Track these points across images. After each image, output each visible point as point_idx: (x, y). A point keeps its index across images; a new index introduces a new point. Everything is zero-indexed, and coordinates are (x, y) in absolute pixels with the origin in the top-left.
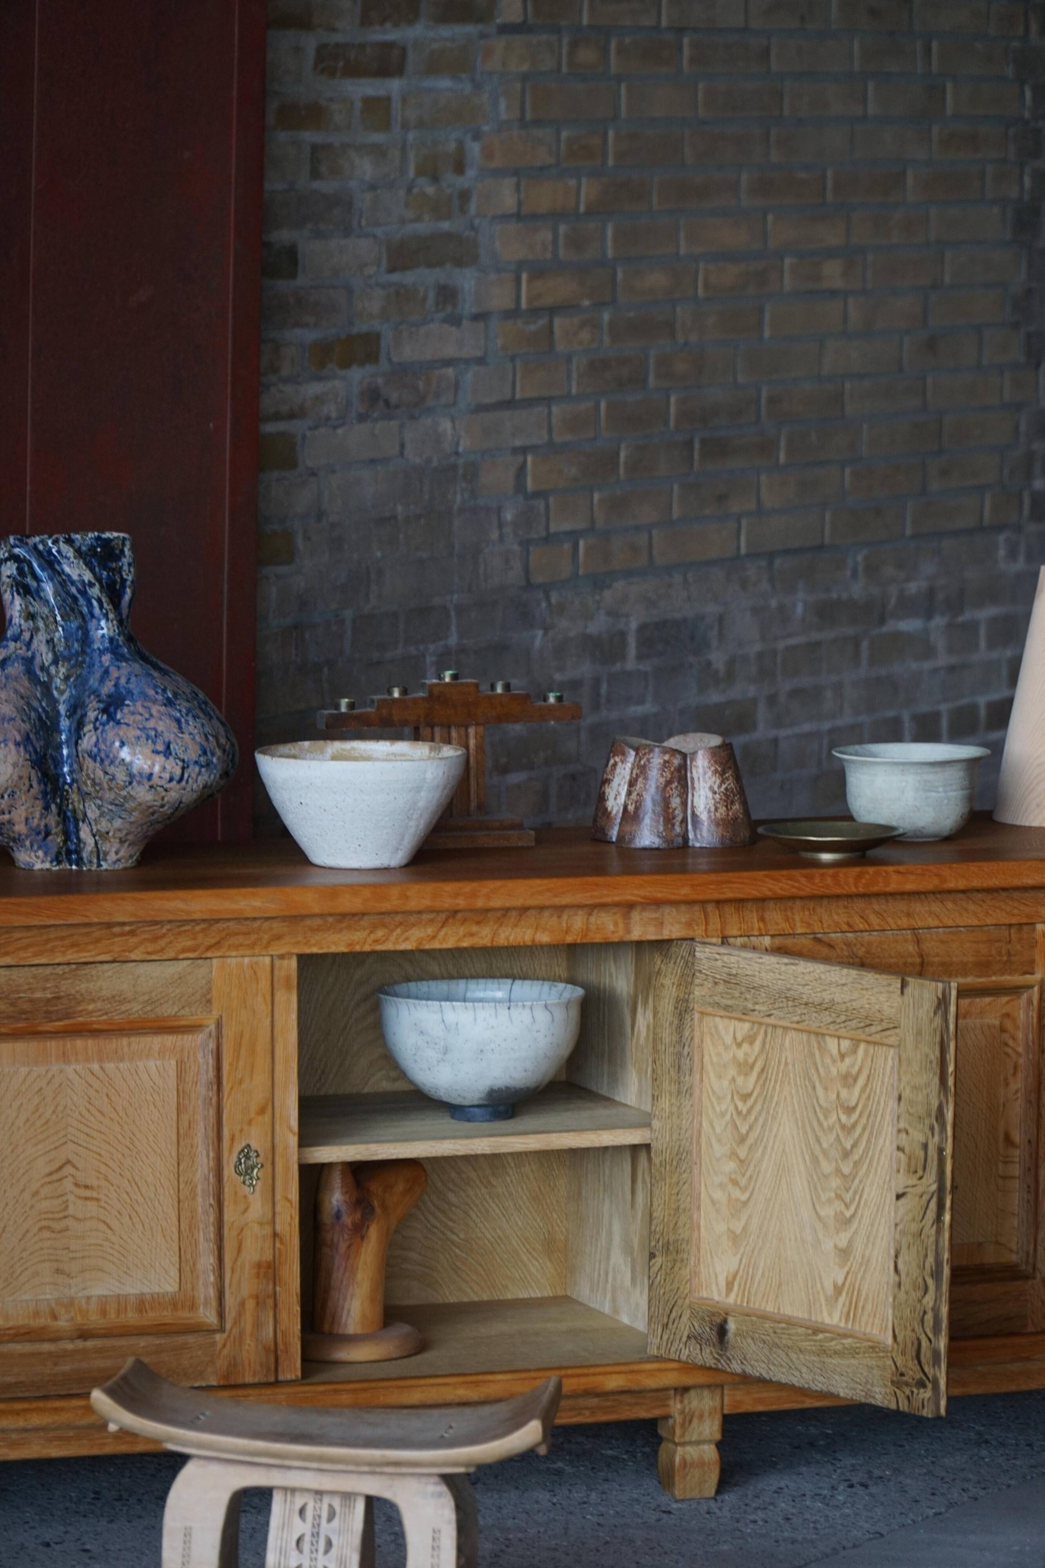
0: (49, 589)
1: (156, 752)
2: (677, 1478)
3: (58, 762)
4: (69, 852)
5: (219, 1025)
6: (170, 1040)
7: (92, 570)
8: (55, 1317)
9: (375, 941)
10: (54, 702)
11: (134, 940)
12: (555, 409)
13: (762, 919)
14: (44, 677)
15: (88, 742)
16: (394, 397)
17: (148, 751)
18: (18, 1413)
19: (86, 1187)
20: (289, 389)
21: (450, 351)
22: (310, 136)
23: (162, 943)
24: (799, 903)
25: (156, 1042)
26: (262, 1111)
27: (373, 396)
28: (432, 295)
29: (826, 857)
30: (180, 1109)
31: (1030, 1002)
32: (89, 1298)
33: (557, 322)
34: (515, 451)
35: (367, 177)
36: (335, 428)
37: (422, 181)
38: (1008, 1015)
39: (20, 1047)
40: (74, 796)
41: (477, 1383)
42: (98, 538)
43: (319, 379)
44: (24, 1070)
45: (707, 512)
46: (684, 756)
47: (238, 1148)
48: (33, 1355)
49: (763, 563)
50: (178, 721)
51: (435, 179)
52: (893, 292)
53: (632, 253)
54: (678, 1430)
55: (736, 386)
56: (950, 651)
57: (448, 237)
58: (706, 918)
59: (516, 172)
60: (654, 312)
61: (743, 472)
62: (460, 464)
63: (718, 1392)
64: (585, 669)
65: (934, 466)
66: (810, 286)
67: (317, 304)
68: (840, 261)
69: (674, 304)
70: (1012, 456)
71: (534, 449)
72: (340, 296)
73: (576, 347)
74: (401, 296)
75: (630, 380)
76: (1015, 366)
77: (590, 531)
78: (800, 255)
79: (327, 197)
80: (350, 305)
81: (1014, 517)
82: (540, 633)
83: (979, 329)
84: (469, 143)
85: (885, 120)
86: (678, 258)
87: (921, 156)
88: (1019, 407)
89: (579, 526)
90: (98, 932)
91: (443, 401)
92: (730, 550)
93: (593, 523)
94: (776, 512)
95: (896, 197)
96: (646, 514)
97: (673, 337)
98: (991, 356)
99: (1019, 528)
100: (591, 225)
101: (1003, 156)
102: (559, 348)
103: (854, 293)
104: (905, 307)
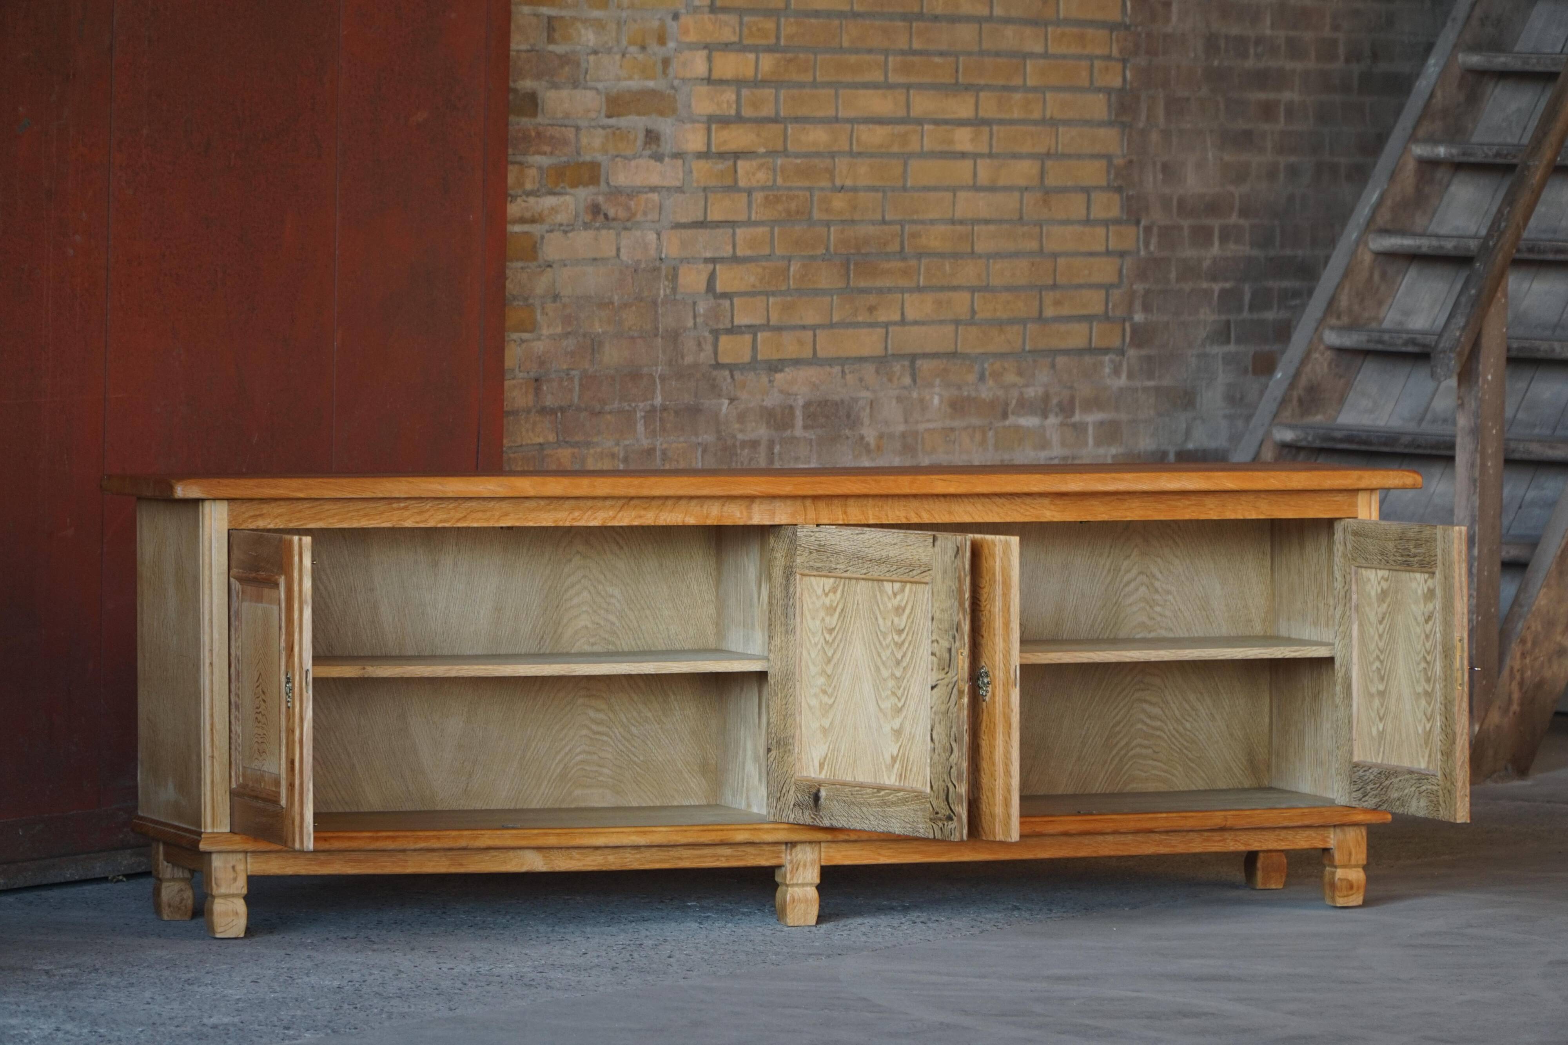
2: (788, 911)
9: (575, 519)
11: (407, 513)
12: (737, 230)
16: (611, 213)
20: (532, 200)
21: (655, 180)
22: (546, 10)
23: (427, 515)
27: (595, 210)
28: (640, 138)
33: (740, 163)
34: (706, 260)
35: (591, 44)
36: (565, 232)
37: (633, 49)
43: (554, 194)
45: (860, 319)
49: (907, 363)
51: (643, 48)
52: (1015, 156)
53: (799, 114)
54: (788, 876)
55: (884, 222)
56: (1063, 444)
57: (653, 93)
58: (805, 509)
59: (706, 47)
60: (817, 161)
61: (890, 290)
62: (663, 267)
63: (817, 848)
64: (762, 432)
65: (1049, 297)
66: (945, 148)
67: (552, 137)
68: (969, 129)
69: (833, 155)
70: (1116, 294)
71: (722, 260)
72: (570, 133)
73: (754, 184)
74: (618, 134)
75: (798, 212)
76: (1117, 222)
77: (767, 326)
78: (936, 122)
79: (560, 57)
80: (578, 140)
81: (1117, 343)
82: (726, 402)
83: (1087, 191)
84: (669, 21)
85: (1007, 21)
86: (836, 120)
87: (1039, 49)
88: (1122, 254)
89: (757, 321)
90: (381, 506)
91: (649, 217)
92: (879, 351)
93: (768, 320)
94: (916, 323)
95: (1017, 81)
96: (811, 317)
97: (832, 179)
98: (1098, 212)
99: (1122, 352)
100: (767, 91)
101: (1107, 53)
102: (741, 184)
103: (981, 156)
104: (1023, 171)
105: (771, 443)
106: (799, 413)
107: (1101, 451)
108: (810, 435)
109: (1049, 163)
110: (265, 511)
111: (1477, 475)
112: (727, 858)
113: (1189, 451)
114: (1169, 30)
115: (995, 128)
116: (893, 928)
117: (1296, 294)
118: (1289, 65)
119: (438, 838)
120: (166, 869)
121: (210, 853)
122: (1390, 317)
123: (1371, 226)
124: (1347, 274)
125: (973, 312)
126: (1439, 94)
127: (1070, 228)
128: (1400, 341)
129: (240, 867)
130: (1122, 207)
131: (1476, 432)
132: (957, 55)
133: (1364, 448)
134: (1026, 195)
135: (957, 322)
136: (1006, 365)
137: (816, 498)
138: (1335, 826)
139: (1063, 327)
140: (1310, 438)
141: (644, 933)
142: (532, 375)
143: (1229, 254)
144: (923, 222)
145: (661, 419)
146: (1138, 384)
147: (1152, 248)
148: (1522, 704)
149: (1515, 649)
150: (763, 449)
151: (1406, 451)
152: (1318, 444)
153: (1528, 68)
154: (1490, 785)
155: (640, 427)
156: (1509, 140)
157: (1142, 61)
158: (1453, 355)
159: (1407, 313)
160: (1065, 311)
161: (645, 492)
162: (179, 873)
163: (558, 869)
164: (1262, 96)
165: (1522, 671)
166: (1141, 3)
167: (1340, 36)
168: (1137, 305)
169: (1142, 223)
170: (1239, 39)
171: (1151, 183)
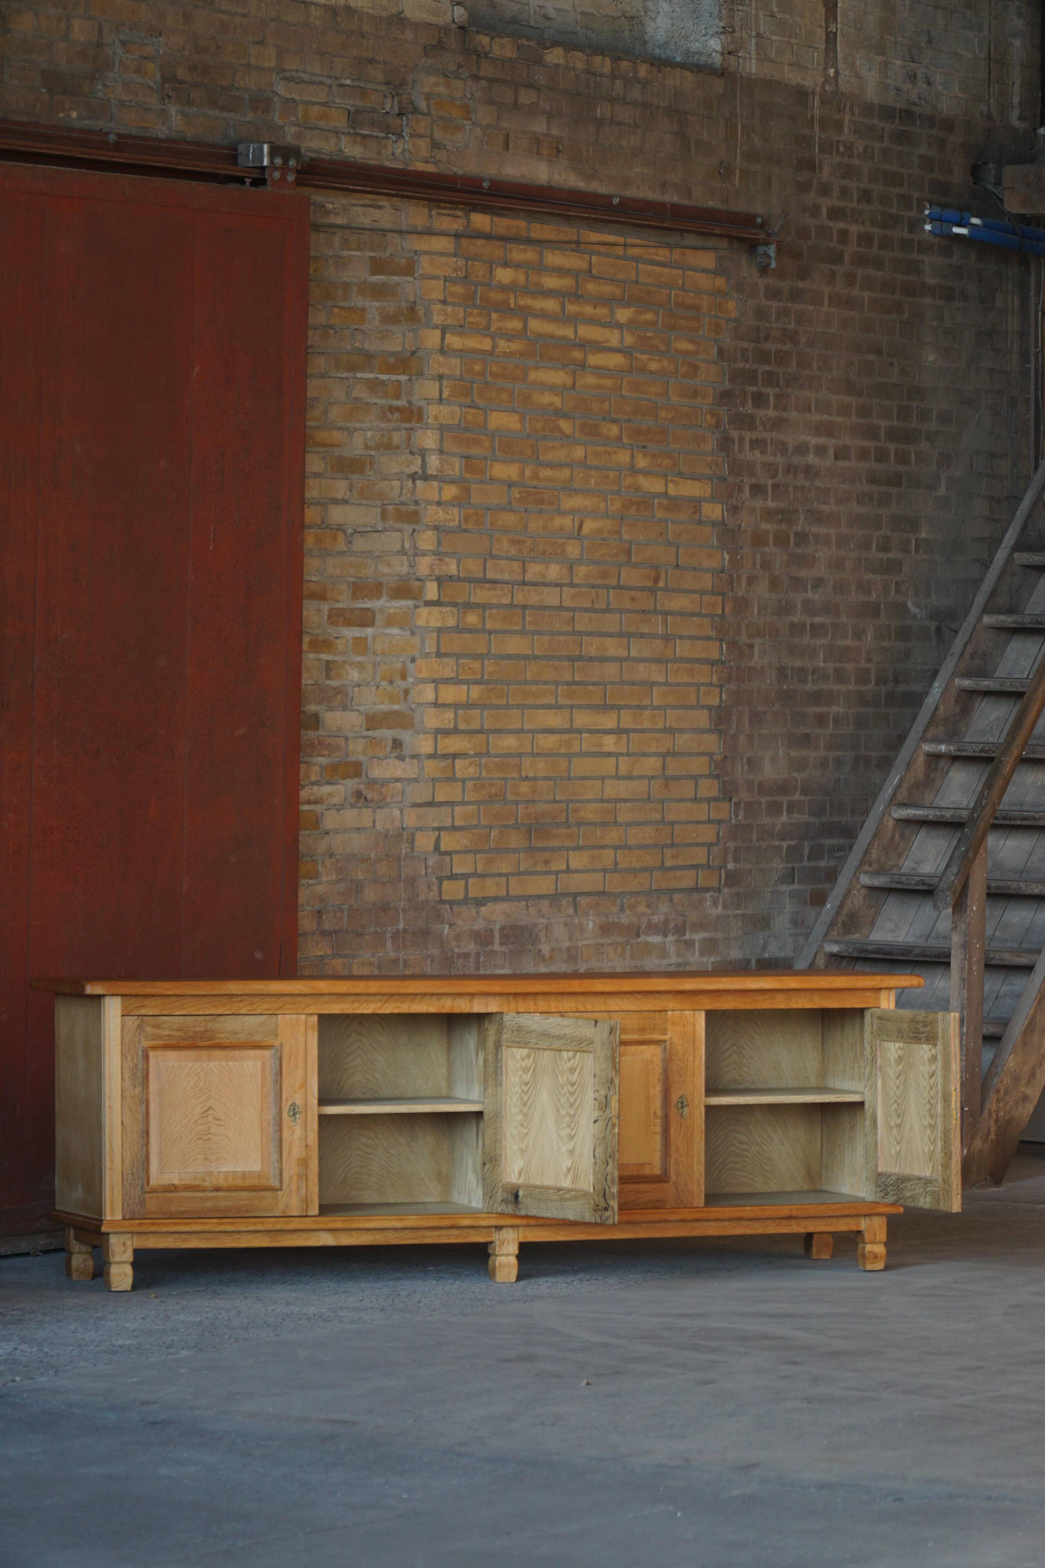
2: (497, 1272)
5: (281, 1045)
6: (258, 1052)
8: (204, 1181)
9: (354, 1009)
11: (242, 1005)
12: (455, 808)
13: (535, 1004)
16: (369, 797)
18: (186, 1224)
19: (219, 1120)
20: (315, 788)
21: (399, 774)
22: (325, 657)
23: (255, 1006)
24: (553, 997)
25: (252, 1053)
26: (301, 1087)
27: (359, 795)
28: (389, 745)
30: (263, 1086)
31: (665, 1048)
32: (219, 1172)
33: (457, 761)
34: (434, 829)
35: (355, 680)
36: (338, 810)
37: (384, 683)
39: (189, 1053)
41: (401, 1220)
43: (331, 784)
44: (190, 1064)
45: (539, 869)
47: (290, 1103)
48: (193, 1198)
49: (570, 899)
51: (391, 682)
52: (644, 755)
53: (497, 727)
54: (497, 1249)
55: (555, 801)
56: (678, 955)
57: (397, 713)
58: (509, 1003)
59: (434, 681)
60: (509, 759)
61: (559, 849)
62: (405, 834)
63: (516, 1230)
64: (471, 947)
65: (668, 853)
66: (597, 749)
67: (329, 744)
68: (613, 736)
69: (520, 755)
70: (715, 850)
71: (445, 829)
72: (341, 741)
73: (467, 776)
74: (374, 742)
75: (496, 795)
76: (716, 799)
77: (475, 874)
78: (591, 732)
79: (334, 689)
80: (347, 746)
81: (716, 884)
82: (448, 926)
83: (695, 778)
84: (409, 664)
85: (640, 660)
86: (522, 731)
87: (662, 679)
88: (719, 822)
89: (469, 871)
90: (226, 1000)
91: (395, 800)
92: (551, 891)
93: (476, 870)
94: (577, 871)
95: (646, 702)
96: (505, 868)
97: (520, 772)
98: (703, 793)
99: (719, 891)
100: (475, 711)
101: (709, 681)
102: (457, 776)
103: (621, 754)
104: (650, 765)
105: (478, 955)
106: (497, 934)
107: (704, 959)
108: (504, 949)
109: (668, 759)
110: (146, 1003)
111: (966, 976)
112: (456, 1237)
113: (766, 959)
114: (753, 665)
115: (631, 735)
116: (568, 1284)
117: (841, 848)
118: (835, 688)
119: (262, 1223)
120: (75, 1246)
121: (108, 1234)
122: (907, 865)
123: (894, 802)
124: (876, 835)
125: (616, 864)
126: (942, 708)
127: (683, 804)
128: (913, 882)
129: (129, 1243)
130: (719, 789)
131: (965, 946)
132: (605, 684)
133: (888, 957)
134: (652, 781)
135: (605, 871)
136: (639, 900)
137: (516, 995)
138: (865, 1216)
139: (679, 874)
140: (850, 950)
141: (400, 1287)
142: (316, 908)
143: (794, 821)
144: (581, 801)
145: (403, 938)
146: (730, 912)
147: (740, 818)
148: (997, 1135)
149: (993, 1097)
150: (472, 959)
151: (917, 959)
152: (856, 954)
153: (1003, 689)
154: (975, 1191)
155: (389, 944)
156: (991, 739)
157: (733, 686)
158: (948, 893)
159: (918, 862)
160: (680, 862)
161: (402, 991)
162: (84, 1248)
163: (342, 1244)
164: (817, 710)
165: (997, 1112)
166: (733, 644)
167: (872, 666)
168: (730, 858)
169: (733, 800)
170: (802, 671)
171: (740, 771)
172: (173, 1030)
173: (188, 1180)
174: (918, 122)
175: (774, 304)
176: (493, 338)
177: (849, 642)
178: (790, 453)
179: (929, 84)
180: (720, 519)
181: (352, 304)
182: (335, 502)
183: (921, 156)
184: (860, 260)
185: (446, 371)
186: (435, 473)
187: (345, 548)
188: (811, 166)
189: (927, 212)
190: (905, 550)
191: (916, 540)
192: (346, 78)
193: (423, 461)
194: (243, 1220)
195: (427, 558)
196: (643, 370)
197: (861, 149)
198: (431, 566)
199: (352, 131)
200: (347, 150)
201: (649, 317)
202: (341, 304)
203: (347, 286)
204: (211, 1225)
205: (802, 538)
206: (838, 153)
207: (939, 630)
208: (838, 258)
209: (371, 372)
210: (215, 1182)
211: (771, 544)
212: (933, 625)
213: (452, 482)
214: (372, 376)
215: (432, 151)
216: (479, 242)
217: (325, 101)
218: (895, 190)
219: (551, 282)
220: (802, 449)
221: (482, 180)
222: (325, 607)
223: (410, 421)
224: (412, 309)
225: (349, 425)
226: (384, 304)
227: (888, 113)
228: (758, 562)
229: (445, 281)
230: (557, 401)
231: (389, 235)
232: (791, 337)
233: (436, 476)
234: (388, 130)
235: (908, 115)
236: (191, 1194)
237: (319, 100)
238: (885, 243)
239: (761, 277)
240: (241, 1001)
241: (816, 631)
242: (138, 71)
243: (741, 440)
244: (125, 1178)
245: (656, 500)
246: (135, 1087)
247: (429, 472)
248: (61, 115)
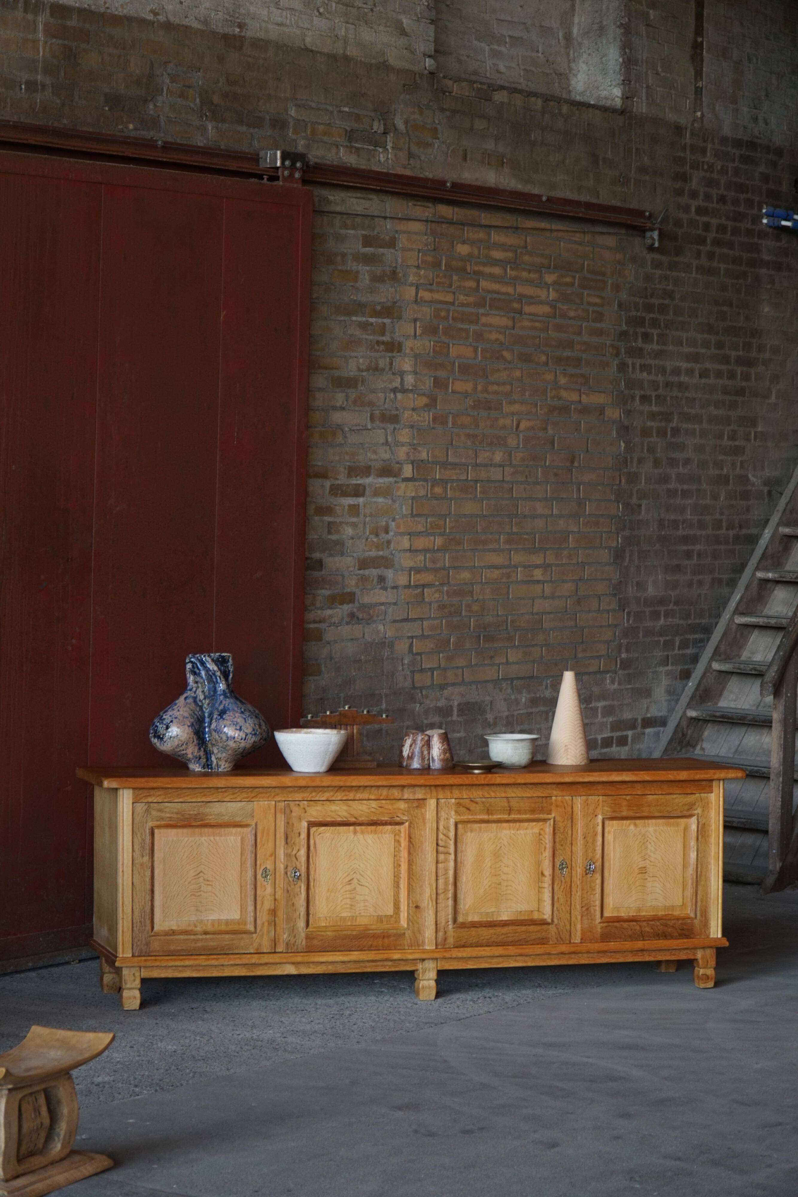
0: (203, 673)
1: (237, 729)
2: (420, 993)
3: (204, 733)
4: (208, 765)
5: (256, 825)
6: (239, 830)
7: (218, 667)
8: (196, 927)
10: (203, 712)
11: (226, 794)
12: (424, 622)
13: (451, 793)
14: (200, 704)
15: (213, 726)
16: (361, 616)
17: (233, 729)
18: (181, 960)
19: (208, 881)
20: (319, 612)
21: (383, 599)
22: (327, 519)
23: (236, 795)
24: (465, 787)
25: (234, 830)
26: (271, 856)
27: (352, 615)
28: (376, 580)
29: (476, 771)
30: (242, 854)
31: (550, 824)
32: (208, 920)
33: (425, 590)
34: (409, 637)
35: (350, 534)
36: (337, 627)
37: (372, 536)
38: (542, 829)
39: (185, 831)
40: (210, 745)
41: (347, 955)
42: (220, 655)
43: (331, 608)
44: (186, 839)
45: (486, 662)
46: (429, 737)
47: (262, 868)
48: (187, 940)
49: (509, 682)
50: (245, 719)
51: (377, 535)
52: (563, 581)
53: (456, 565)
54: (421, 975)
55: (498, 615)
57: (382, 557)
58: (431, 791)
59: (409, 534)
60: (465, 587)
61: (501, 648)
62: (387, 642)
63: (435, 961)
64: (436, 719)
65: (580, 648)
66: (529, 579)
67: (330, 581)
68: (541, 569)
69: (473, 584)
70: (613, 645)
71: (416, 637)
72: (340, 578)
73: (433, 600)
74: (363, 579)
75: (455, 613)
76: (614, 610)
77: (439, 668)
78: (525, 567)
79: (334, 541)
80: (343, 582)
81: (613, 668)
82: (418, 705)
83: (599, 596)
84: (391, 522)
85: (560, 516)
86: (475, 567)
87: (576, 530)
88: (616, 626)
89: (434, 666)
90: (213, 791)
91: (380, 618)
92: (495, 678)
93: (440, 665)
94: (514, 663)
95: (565, 545)
96: (461, 662)
97: (472, 597)
98: (604, 606)
99: (616, 672)
100: (440, 554)
101: (610, 530)
102: (426, 600)
103: (547, 582)
104: (568, 587)
106: (455, 709)
107: (605, 720)
108: (461, 719)
109: (580, 584)
110: (152, 793)
111: (782, 734)
112: (390, 966)
113: (648, 718)
114: (641, 518)
115: (554, 568)
116: (474, 1001)
117: (701, 641)
118: (698, 533)
119: (241, 959)
120: (106, 968)
121: (122, 968)
122: (745, 656)
123: (737, 612)
124: (724, 635)
125: (542, 657)
126: (770, 548)
127: (590, 615)
128: (749, 669)
130: (616, 603)
131: (782, 721)
132: (535, 534)
133: (730, 721)
134: (569, 599)
135: (534, 662)
137: (436, 786)
138: (699, 948)
139: (587, 662)
140: (704, 715)
142: (320, 696)
143: (668, 623)
144: (517, 615)
146: (623, 687)
147: (631, 622)
151: (751, 722)
152: (708, 718)
157: (627, 533)
158: (770, 685)
159: (753, 653)
160: (588, 654)
161: (348, 784)
162: (111, 970)
163: (302, 973)
164: (685, 548)
166: (627, 505)
167: (724, 518)
168: (623, 650)
169: (626, 611)
170: (675, 521)
171: (631, 591)
172: (173, 813)
173: (183, 927)
174: (759, 150)
175: (658, 272)
176: (454, 293)
177: (708, 501)
178: (668, 374)
179: (767, 124)
180: (619, 419)
181: (349, 268)
182: (335, 408)
183: (761, 173)
184: (717, 243)
185: (419, 316)
186: (410, 388)
187: (343, 442)
188: (685, 178)
189: (764, 211)
190: (748, 440)
191: (755, 433)
192: (345, 106)
193: (402, 379)
194: (225, 956)
195: (404, 448)
196: (564, 316)
197: (719, 168)
198: (408, 453)
199: (349, 144)
200: (345, 158)
201: (568, 280)
202: (340, 268)
203: (344, 255)
204: (201, 960)
205: (676, 431)
206: (703, 169)
207: (770, 493)
208: (702, 241)
209: (363, 316)
210: (205, 928)
211: (655, 435)
212: (766, 489)
213: (423, 395)
214: (364, 319)
215: (409, 160)
216: (444, 226)
217: (328, 122)
218: (742, 196)
219: (497, 254)
220: (677, 371)
221: (445, 182)
222: (328, 484)
223: (392, 351)
224: (394, 272)
225: (346, 354)
226: (373, 268)
227: (738, 143)
228: (646, 448)
229: (419, 252)
230: (501, 337)
231: (376, 219)
232: (670, 295)
233: (412, 390)
234: (376, 144)
235: (752, 145)
236: (186, 937)
237: (323, 122)
238: (735, 231)
239: (649, 253)
240: (225, 792)
241: (685, 494)
242: (182, 95)
243: (634, 365)
244: (135, 925)
245: (573, 406)
246: (143, 856)
247: (406, 387)
248: (120, 127)
